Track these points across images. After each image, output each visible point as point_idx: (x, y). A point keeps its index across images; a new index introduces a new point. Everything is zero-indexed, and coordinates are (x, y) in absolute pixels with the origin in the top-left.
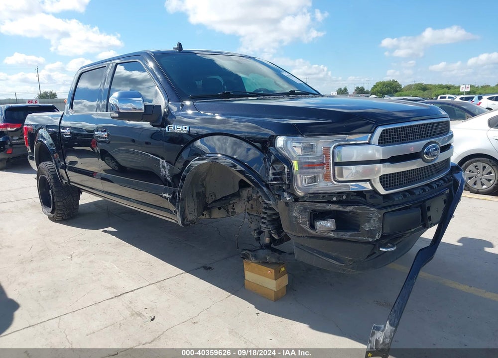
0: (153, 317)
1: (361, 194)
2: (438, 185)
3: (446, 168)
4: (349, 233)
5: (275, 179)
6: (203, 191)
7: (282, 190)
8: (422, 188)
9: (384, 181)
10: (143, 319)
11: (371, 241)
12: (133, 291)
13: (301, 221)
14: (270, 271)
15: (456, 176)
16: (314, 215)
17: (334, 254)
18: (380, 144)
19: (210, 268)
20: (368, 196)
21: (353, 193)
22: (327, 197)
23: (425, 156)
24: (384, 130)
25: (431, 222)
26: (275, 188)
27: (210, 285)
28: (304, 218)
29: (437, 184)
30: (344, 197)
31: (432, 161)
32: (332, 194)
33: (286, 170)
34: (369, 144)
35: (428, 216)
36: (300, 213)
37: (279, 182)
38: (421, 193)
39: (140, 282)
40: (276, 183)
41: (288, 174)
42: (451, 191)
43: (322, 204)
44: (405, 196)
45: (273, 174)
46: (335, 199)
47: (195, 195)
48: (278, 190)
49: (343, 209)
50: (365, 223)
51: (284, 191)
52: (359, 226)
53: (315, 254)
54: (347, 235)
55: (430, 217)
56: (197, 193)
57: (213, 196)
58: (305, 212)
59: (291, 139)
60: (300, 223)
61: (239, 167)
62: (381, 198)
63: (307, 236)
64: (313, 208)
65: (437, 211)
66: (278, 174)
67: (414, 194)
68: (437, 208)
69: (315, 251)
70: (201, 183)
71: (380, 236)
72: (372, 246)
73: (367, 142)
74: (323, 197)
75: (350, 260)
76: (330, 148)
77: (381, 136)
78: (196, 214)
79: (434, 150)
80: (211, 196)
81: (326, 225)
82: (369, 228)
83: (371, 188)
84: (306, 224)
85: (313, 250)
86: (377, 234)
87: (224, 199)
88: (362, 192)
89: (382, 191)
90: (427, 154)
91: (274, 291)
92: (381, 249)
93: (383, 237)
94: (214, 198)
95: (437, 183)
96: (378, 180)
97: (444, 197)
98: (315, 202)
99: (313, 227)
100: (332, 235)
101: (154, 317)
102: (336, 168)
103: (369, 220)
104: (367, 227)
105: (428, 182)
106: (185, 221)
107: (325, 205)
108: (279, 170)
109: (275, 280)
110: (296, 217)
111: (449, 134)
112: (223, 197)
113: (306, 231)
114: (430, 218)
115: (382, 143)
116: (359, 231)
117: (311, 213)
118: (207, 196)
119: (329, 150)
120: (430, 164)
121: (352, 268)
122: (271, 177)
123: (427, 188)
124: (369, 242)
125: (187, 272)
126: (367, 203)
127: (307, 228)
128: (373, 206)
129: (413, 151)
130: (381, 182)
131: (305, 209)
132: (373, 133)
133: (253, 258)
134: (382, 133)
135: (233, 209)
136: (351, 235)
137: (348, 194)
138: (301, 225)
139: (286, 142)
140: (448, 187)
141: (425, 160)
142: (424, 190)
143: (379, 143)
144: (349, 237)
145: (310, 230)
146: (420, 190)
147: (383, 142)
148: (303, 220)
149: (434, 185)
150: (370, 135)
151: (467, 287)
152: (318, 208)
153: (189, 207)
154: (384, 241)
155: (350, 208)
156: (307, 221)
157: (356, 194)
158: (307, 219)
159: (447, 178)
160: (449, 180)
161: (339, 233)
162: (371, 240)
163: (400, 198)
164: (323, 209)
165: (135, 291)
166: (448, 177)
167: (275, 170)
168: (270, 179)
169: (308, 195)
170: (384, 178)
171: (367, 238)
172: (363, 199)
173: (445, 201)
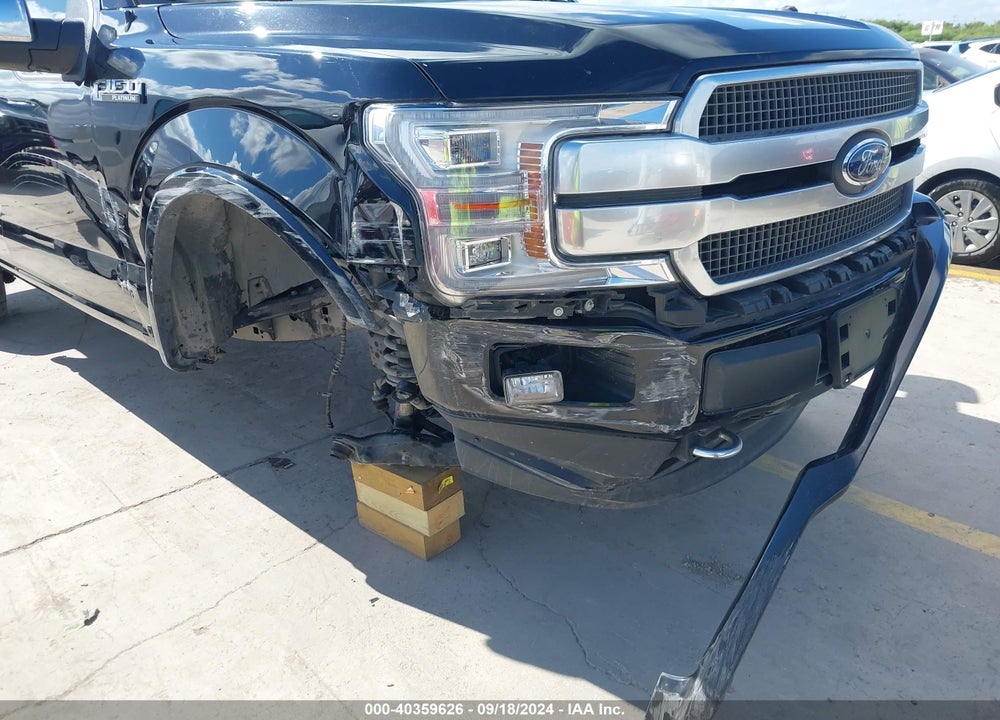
0: (91, 615)
1: (639, 295)
2: (875, 261)
3: (901, 207)
4: (603, 411)
5: (370, 250)
6: (224, 274)
7: (396, 286)
8: (830, 271)
9: (714, 255)
10: (66, 618)
11: (665, 431)
12: (71, 529)
13: (464, 376)
14: (412, 489)
15: (926, 231)
16: (502, 357)
17: (564, 463)
18: (707, 137)
19: (285, 463)
20: (660, 301)
21: (614, 294)
22: (534, 306)
23: (845, 175)
24: (719, 89)
25: (847, 370)
26: (376, 279)
27: (272, 513)
28: (471, 367)
29: (871, 258)
30: (589, 307)
31: (864, 189)
32: (548, 299)
33: (400, 222)
34: (669, 133)
35: (842, 352)
36: (461, 351)
37: (380, 261)
38: (825, 285)
39: (100, 502)
40: (372, 261)
41: (408, 234)
42: (910, 276)
43: (523, 326)
44: (776, 298)
45: (365, 234)
46: (558, 312)
47: (200, 285)
48: (383, 285)
49: (583, 343)
50: (648, 384)
51: (401, 288)
52: (631, 391)
53: (512, 461)
54: (596, 414)
55: (848, 354)
56: (205, 280)
57: (263, 285)
58: (476, 349)
59: (413, 113)
60: (460, 382)
61: (267, 210)
62: (702, 308)
63: (484, 416)
64: (497, 338)
65: (868, 335)
66: (378, 234)
67: (805, 290)
68: (867, 327)
69: (513, 454)
70: (217, 252)
71: (693, 420)
72: (672, 445)
73: (663, 126)
74: (522, 307)
75: (607, 481)
76: (540, 146)
77: (709, 109)
78: (211, 336)
79: (875, 157)
80: (257, 285)
81: (538, 388)
82: (661, 395)
83: (671, 278)
84: (478, 384)
85: (506, 450)
86: (686, 413)
87: (293, 293)
88: (642, 290)
89: (705, 285)
90: (853, 168)
91: (425, 537)
92: (697, 452)
93: (702, 419)
94: (265, 290)
95: (872, 254)
96: (695, 251)
97: (890, 295)
98: (501, 321)
99: (498, 391)
100: (554, 414)
101: (97, 612)
102: (561, 213)
103: (661, 373)
104: (653, 393)
105: (848, 252)
106: (180, 356)
107: (531, 329)
108: (377, 219)
109: (426, 510)
110: (449, 364)
111: (918, 110)
112: (293, 289)
113: (480, 403)
114: (846, 359)
115: (711, 132)
116: (632, 406)
117: (492, 353)
118: (244, 285)
119: (539, 154)
120: (857, 199)
121: (617, 498)
122: (358, 242)
123: (844, 272)
124: (662, 435)
125: (224, 475)
126: (655, 321)
127: (482, 393)
128: (676, 332)
129: (809, 159)
130: (703, 258)
131: (475, 339)
132: (682, 95)
133: (363, 456)
134: (711, 100)
135: (326, 320)
136: (607, 417)
137: (601, 295)
138: (466, 386)
139: (394, 127)
140: (904, 265)
141: (843, 189)
142: (835, 278)
143: (702, 132)
144: (605, 422)
145: (491, 402)
146: (822, 277)
147: (713, 127)
148: (472, 372)
149: (865, 261)
150: (673, 104)
151: (923, 515)
152: (512, 339)
153: (186, 318)
154: (706, 431)
155: (605, 339)
156: (481, 375)
157: (622, 296)
158: (481, 370)
159: (901, 239)
160: (906, 245)
161: (573, 409)
162: (666, 429)
163: (762, 305)
164: (527, 340)
165: (75, 531)
166: (904, 235)
167: (366, 220)
168: (353, 251)
169: (475, 302)
170: (714, 245)
171: (653, 425)
172: (646, 312)
173: (891, 307)
